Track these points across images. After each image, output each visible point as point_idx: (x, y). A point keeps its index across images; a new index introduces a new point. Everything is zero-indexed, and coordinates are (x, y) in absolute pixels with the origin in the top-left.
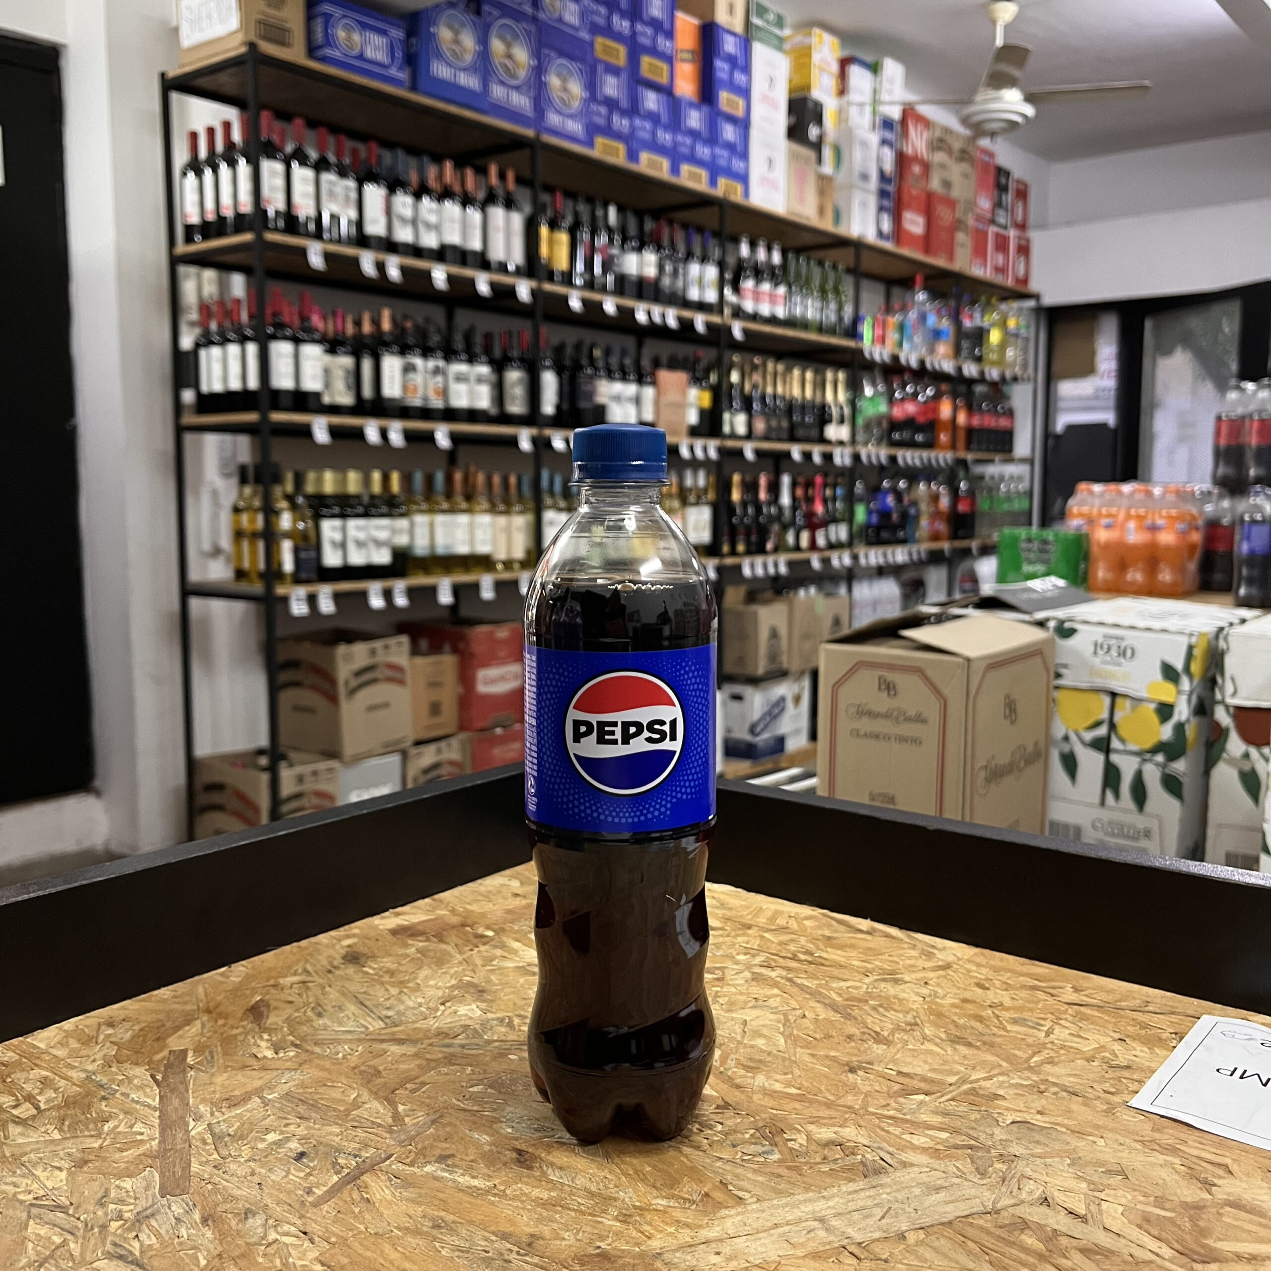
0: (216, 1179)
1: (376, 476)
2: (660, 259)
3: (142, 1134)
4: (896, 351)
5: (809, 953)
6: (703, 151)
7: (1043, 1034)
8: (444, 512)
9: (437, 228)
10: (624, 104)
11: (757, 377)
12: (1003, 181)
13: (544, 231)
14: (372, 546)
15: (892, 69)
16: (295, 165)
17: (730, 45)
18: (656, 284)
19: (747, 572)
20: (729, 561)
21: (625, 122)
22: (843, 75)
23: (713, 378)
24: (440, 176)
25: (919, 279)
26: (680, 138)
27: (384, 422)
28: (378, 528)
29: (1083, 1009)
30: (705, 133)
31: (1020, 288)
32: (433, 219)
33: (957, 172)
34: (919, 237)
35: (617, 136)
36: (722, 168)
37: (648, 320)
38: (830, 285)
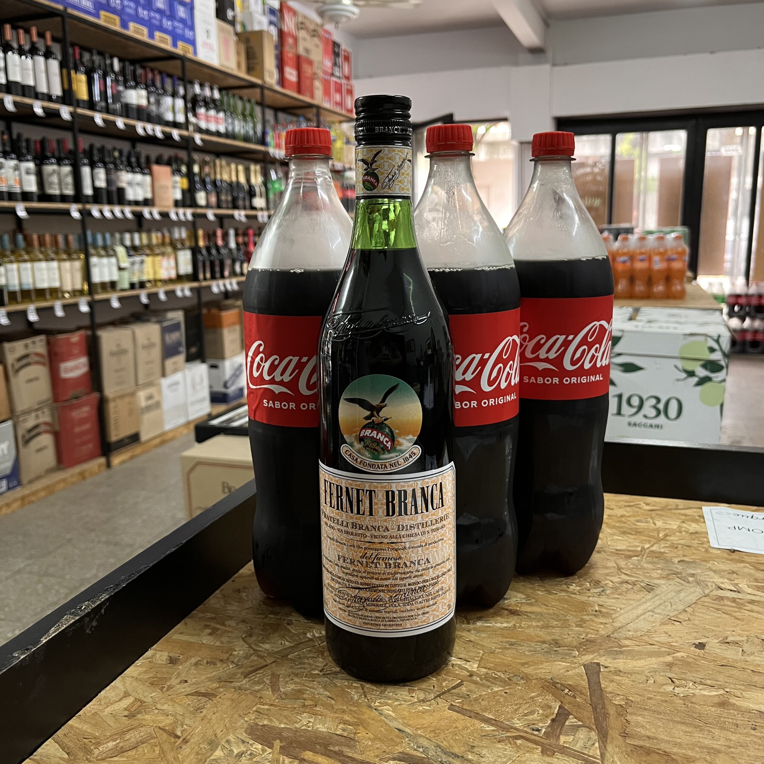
2: (148, 94)
6: (167, 24)
8: (25, 261)
9: (4, 71)
11: (209, 169)
12: (336, 50)
18: (146, 110)
19: (215, 290)
21: (118, 2)
26: (152, 14)
29: (657, 512)
30: (168, 13)
31: (349, 115)
33: (312, 43)
34: (295, 83)
35: (114, 11)
36: (179, 35)
37: (145, 133)
38: (247, 112)
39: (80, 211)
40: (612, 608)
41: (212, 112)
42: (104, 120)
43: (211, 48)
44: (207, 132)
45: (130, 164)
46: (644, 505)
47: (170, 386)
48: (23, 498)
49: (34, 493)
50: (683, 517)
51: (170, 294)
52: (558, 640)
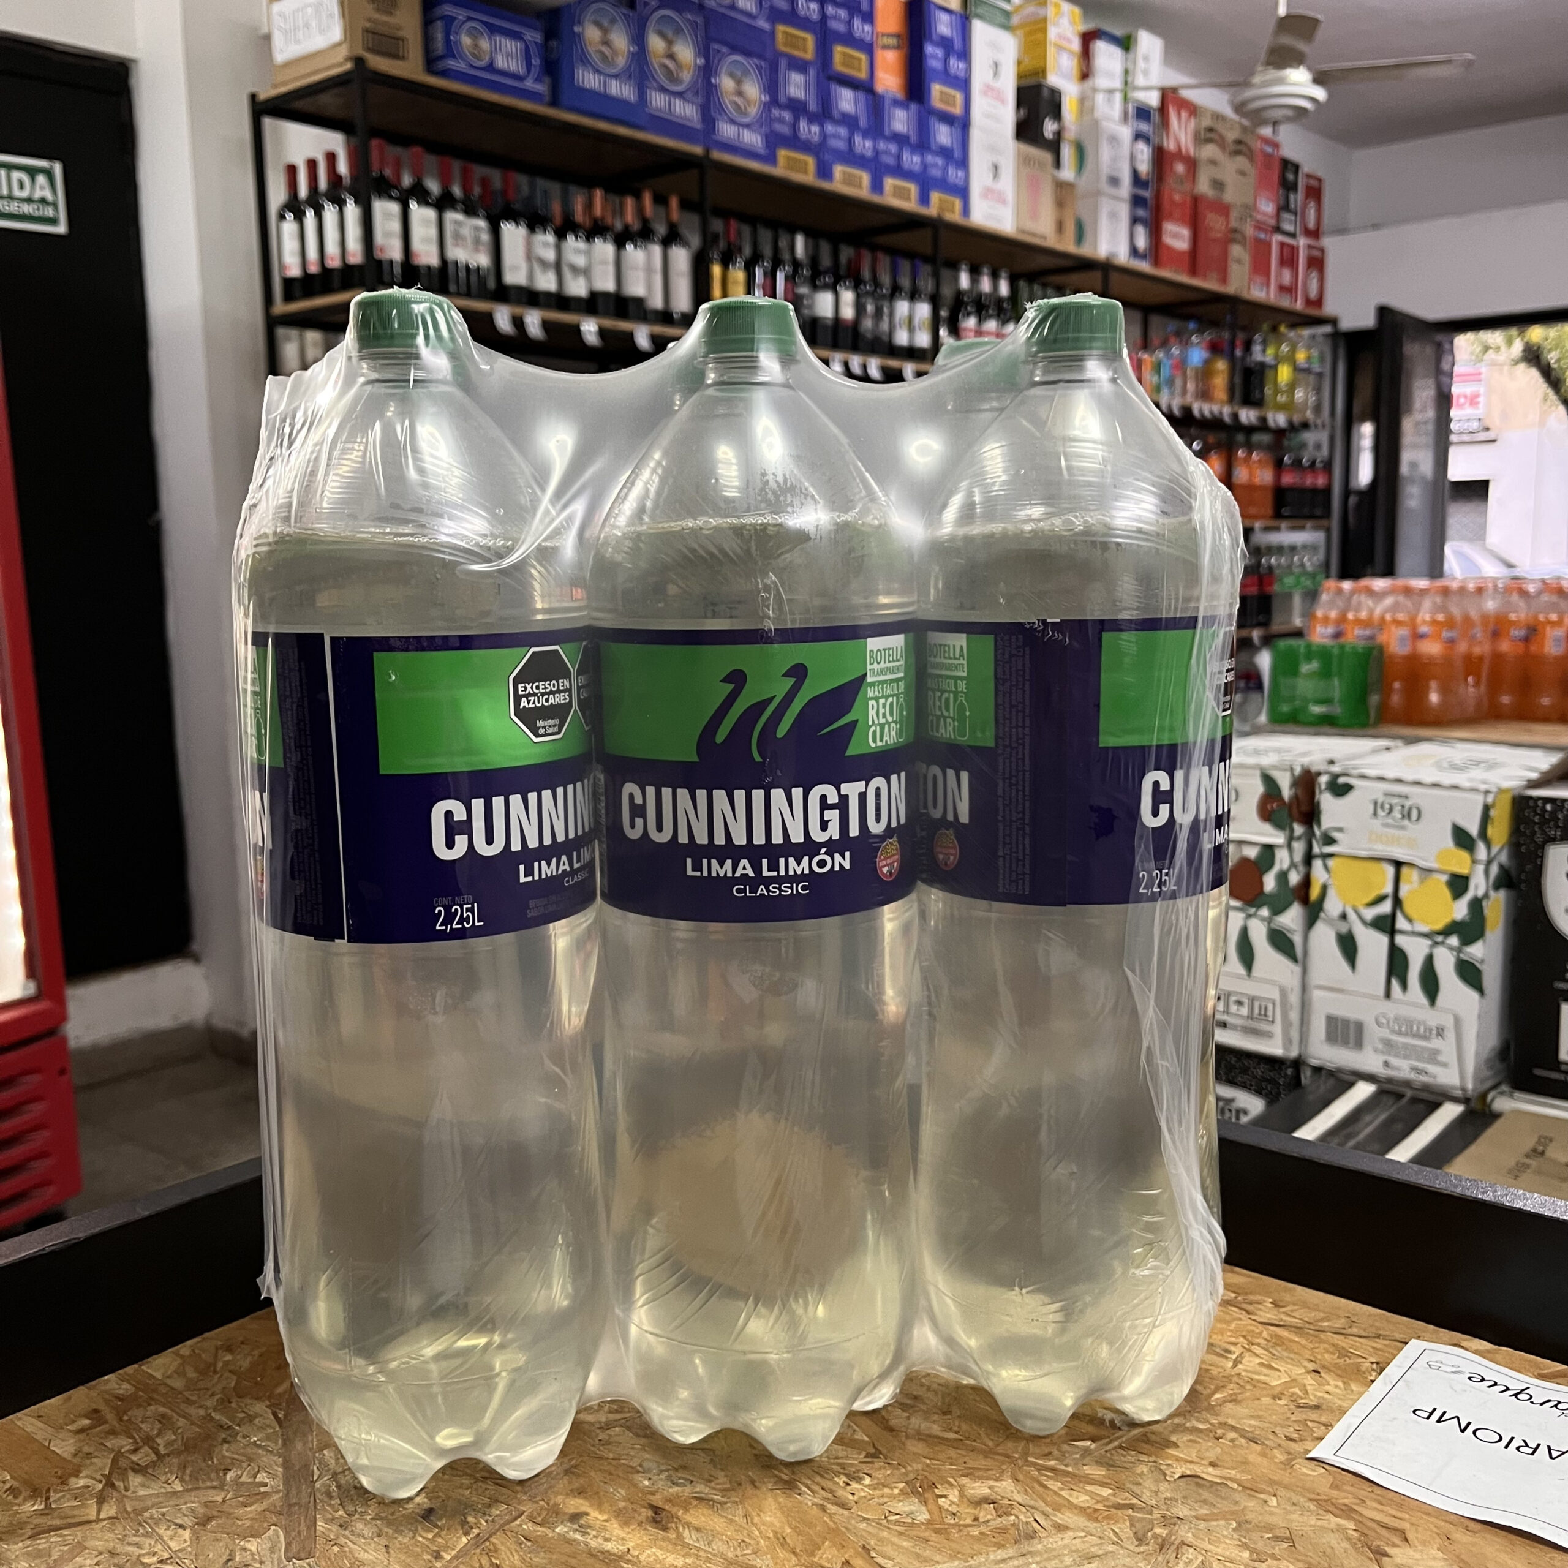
0: (342, 1541)
2: (859, 297)
3: (265, 1485)
6: (912, 160)
9: (586, 272)
10: (813, 106)
12: (1290, 177)
13: (716, 270)
15: (1148, 43)
16: (413, 205)
17: (943, 26)
21: (815, 129)
22: (1086, 54)
24: (589, 206)
26: (882, 145)
30: (913, 139)
31: (1313, 312)
32: (580, 261)
35: (805, 147)
36: (935, 180)
41: (991, 325)
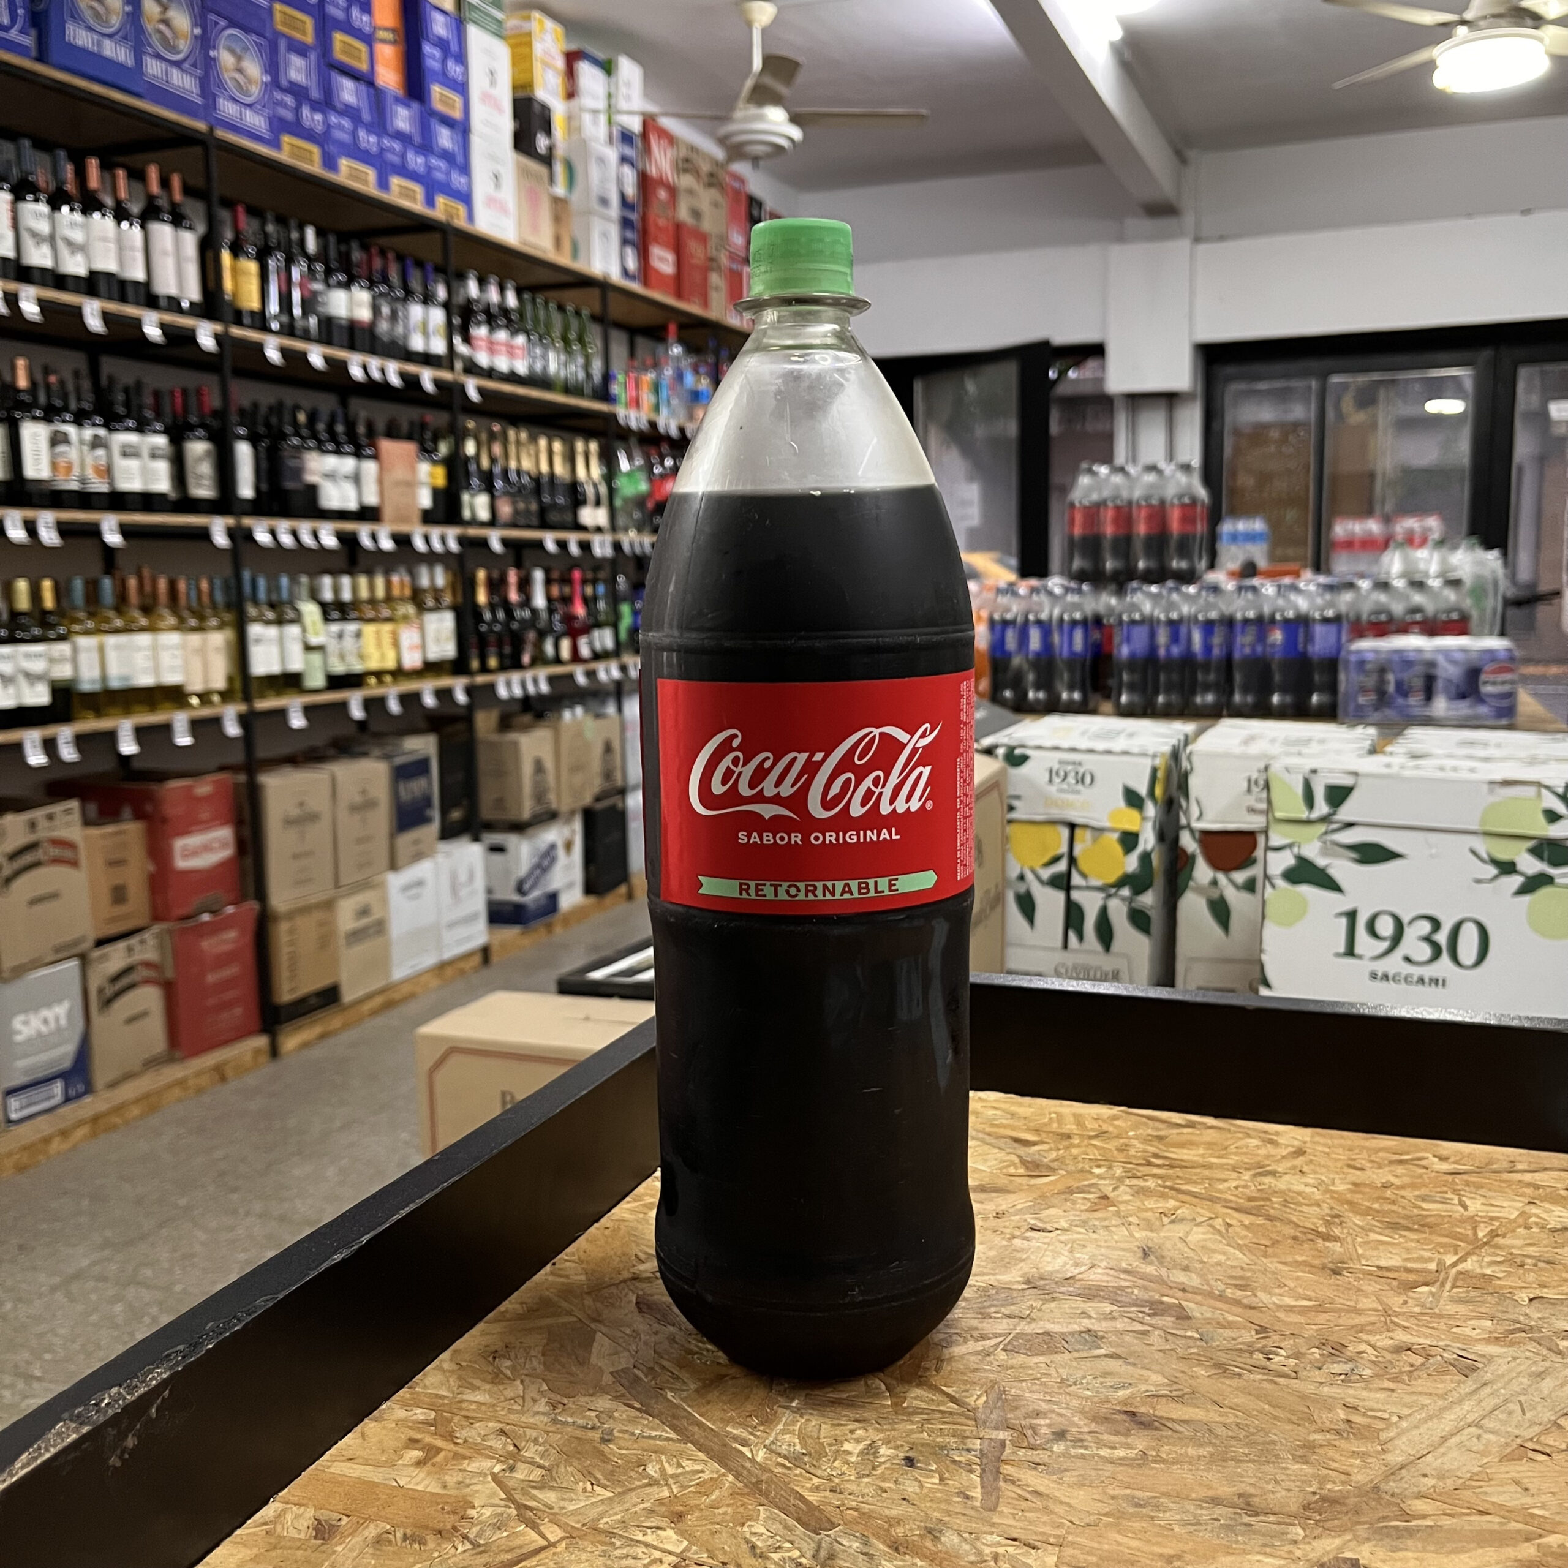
0: (852, 1504)
1: (22, 586)
2: (374, 298)
3: (702, 1471)
4: (653, 416)
5: (1156, 1156)
6: (416, 161)
7: (1460, 1209)
8: (117, 631)
9: (84, 249)
10: (315, 94)
11: (497, 449)
12: (755, 213)
13: (226, 256)
14: (22, 681)
15: (628, 70)
17: (439, 26)
18: (370, 330)
19: (502, 692)
20: (481, 679)
21: (318, 117)
22: (571, 73)
23: (443, 449)
25: (672, 328)
26: (386, 142)
27: (30, 513)
28: (28, 656)
29: (1465, 1177)
30: (417, 139)
32: (78, 236)
33: (706, 198)
34: (668, 276)
35: (308, 135)
36: (439, 183)
37: (365, 376)
38: (573, 336)
39: (231, 533)
40: (1379, 1414)
41: (502, 335)
42: (284, 351)
43: (502, 208)
44: (490, 373)
45: (333, 437)
46: (1436, 1160)
47: (406, 888)
48: (95, 1119)
49: (119, 1109)
50: (1529, 1191)
51: (410, 700)
52: (1251, 1495)
